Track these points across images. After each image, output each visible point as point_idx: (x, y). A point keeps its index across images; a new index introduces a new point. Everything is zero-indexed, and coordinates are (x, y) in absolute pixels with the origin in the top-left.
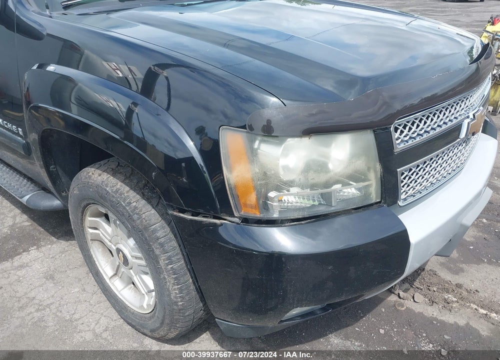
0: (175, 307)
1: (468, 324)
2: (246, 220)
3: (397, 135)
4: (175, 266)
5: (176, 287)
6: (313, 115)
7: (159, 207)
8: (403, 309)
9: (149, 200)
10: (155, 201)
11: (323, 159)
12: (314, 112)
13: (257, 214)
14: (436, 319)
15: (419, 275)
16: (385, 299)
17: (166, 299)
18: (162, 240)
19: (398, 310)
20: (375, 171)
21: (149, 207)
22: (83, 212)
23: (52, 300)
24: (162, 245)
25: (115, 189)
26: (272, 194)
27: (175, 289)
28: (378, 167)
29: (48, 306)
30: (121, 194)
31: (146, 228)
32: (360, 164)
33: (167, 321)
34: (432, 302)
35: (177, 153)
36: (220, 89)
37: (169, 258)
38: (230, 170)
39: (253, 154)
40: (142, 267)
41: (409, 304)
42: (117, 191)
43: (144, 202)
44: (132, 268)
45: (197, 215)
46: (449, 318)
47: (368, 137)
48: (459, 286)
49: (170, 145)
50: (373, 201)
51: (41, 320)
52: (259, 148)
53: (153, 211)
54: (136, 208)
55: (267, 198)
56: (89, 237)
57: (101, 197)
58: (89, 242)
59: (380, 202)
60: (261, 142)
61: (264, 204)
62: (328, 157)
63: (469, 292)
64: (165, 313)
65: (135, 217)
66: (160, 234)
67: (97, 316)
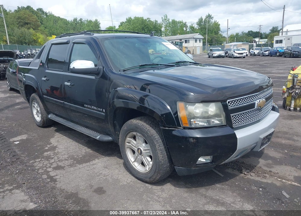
0: (161, 164)
1: (272, 182)
2: (184, 128)
3: (229, 104)
4: (161, 148)
5: (161, 155)
6: (203, 98)
7: (156, 129)
8: (246, 178)
9: (153, 127)
10: (154, 128)
11: (207, 111)
12: (204, 97)
13: (188, 126)
14: (259, 181)
15: (254, 168)
16: (239, 175)
17: (158, 160)
18: (157, 139)
19: (244, 178)
20: (223, 115)
21: (153, 129)
22: (126, 136)
23: (108, 174)
24: (157, 141)
25: (142, 124)
26: (192, 120)
27: (161, 156)
28: (224, 113)
29: (108, 175)
30: (144, 126)
31: (152, 135)
32: (218, 112)
33: (157, 171)
34: (258, 176)
35: (162, 112)
36: (175, 92)
37: (159, 145)
38: (180, 113)
39: (186, 108)
40: (147, 153)
41: (249, 176)
42: (142, 125)
43: (151, 128)
44: (143, 156)
45: (170, 128)
46: (264, 181)
47: (220, 104)
48: (270, 171)
49: (160, 110)
50: (224, 124)
51: (106, 179)
52: (188, 107)
53: (154, 131)
54: (149, 129)
55: (190, 121)
56: (126, 147)
57: (136, 128)
58: (126, 149)
59: (226, 125)
60: (189, 105)
61: (190, 123)
62: (208, 110)
63: (274, 173)
64: (156, 167)
65: (149, 132)
66: (156, 137)
67: (127, 178)
